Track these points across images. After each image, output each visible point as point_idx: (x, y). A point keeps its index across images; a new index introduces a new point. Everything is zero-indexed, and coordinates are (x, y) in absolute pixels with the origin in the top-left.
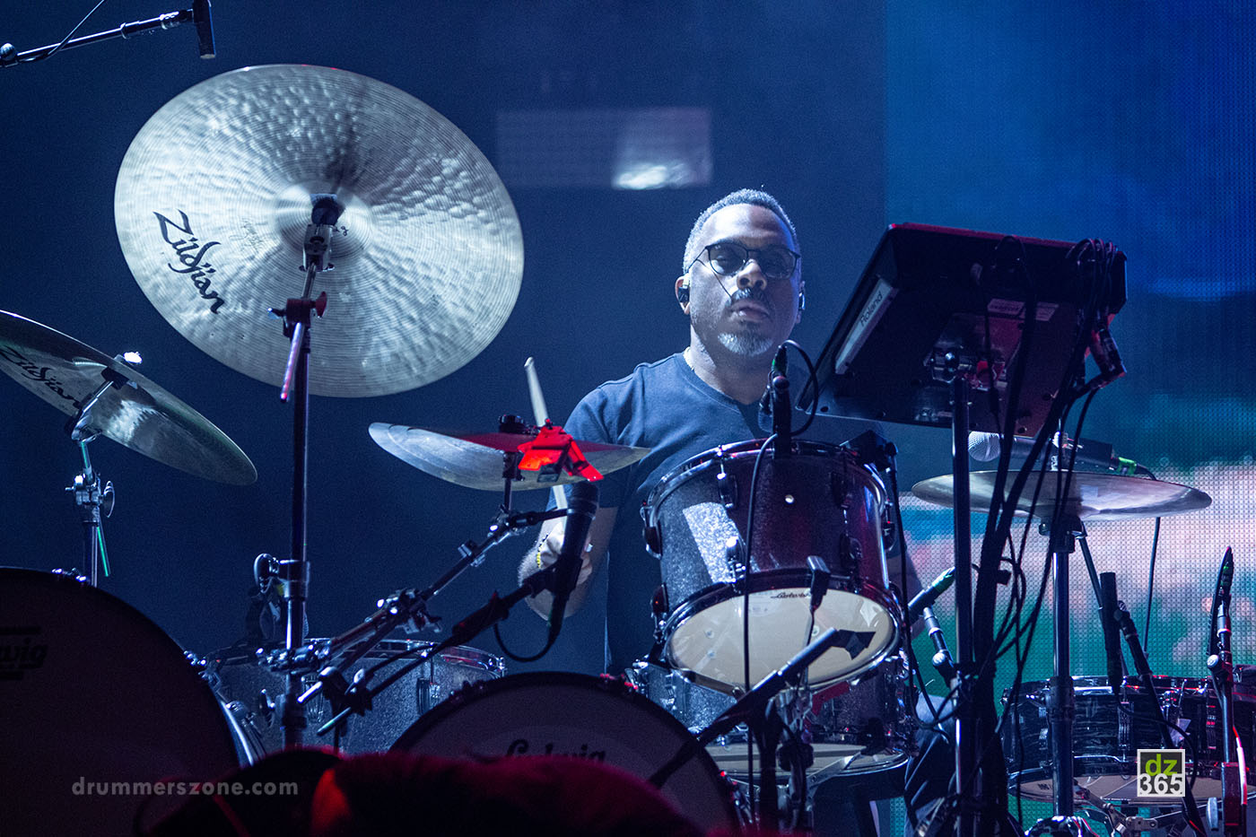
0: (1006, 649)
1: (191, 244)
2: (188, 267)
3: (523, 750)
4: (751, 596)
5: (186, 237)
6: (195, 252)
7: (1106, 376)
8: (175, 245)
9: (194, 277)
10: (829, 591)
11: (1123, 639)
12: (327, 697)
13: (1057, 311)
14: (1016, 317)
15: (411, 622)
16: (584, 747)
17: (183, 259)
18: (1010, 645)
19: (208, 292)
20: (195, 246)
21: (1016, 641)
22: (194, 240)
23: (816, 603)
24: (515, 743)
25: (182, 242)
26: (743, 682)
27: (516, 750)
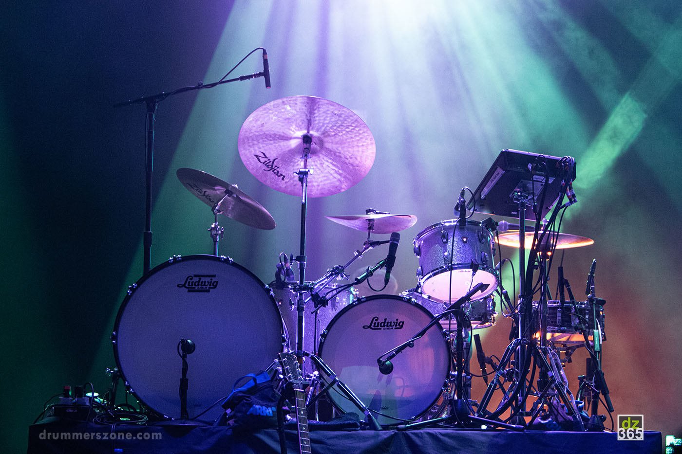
0: (537, 291)
1: (269, 161)
2: (270, 169)
3: (376, 320)
4: (452, 271)
5: (266, 159)
6: (271, 164)
7: (571, 202)
8: (264, 163)
9: (273, 171)
10: (478, 270)
11: (565, 289)
12: (313, 301)
13: (555, 180)
14: (541, 182)
15: (339, 276)
16: (397, 320)
17: (268, 167)
18: (539, 289)
19: (279, 175)
20: (270, 162)
21: (541, 288)
22: (269, 160)
23: (473, 275)
24: (374, 318)
25: (266, 161)
26: (449, 299)
27: (374, 320)
